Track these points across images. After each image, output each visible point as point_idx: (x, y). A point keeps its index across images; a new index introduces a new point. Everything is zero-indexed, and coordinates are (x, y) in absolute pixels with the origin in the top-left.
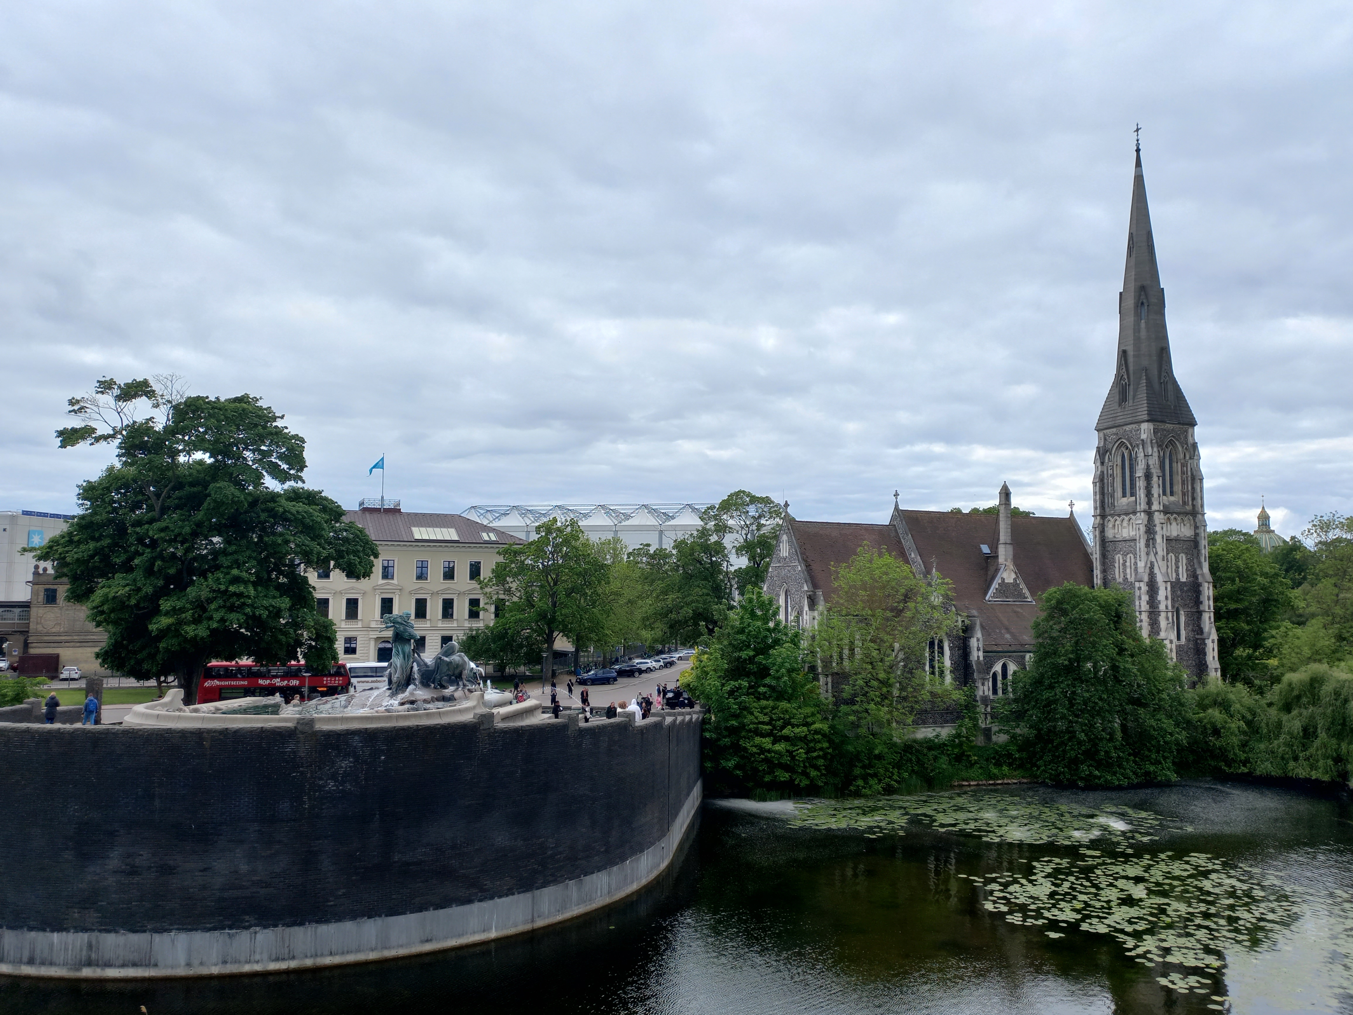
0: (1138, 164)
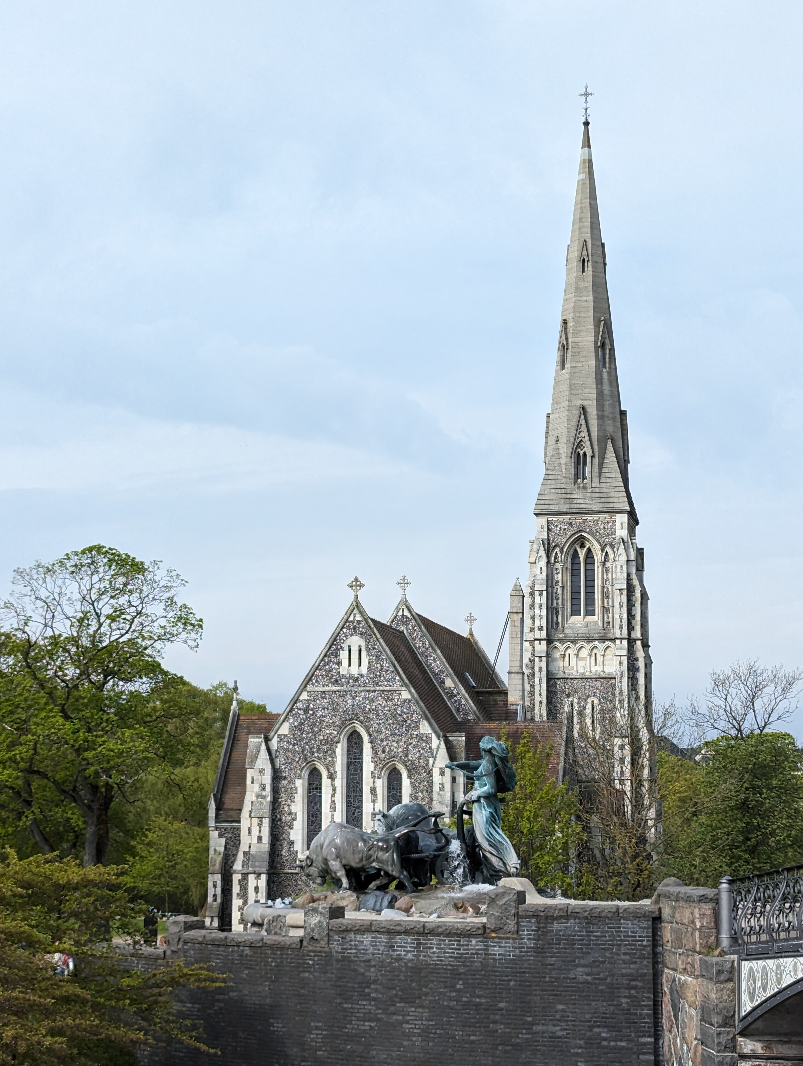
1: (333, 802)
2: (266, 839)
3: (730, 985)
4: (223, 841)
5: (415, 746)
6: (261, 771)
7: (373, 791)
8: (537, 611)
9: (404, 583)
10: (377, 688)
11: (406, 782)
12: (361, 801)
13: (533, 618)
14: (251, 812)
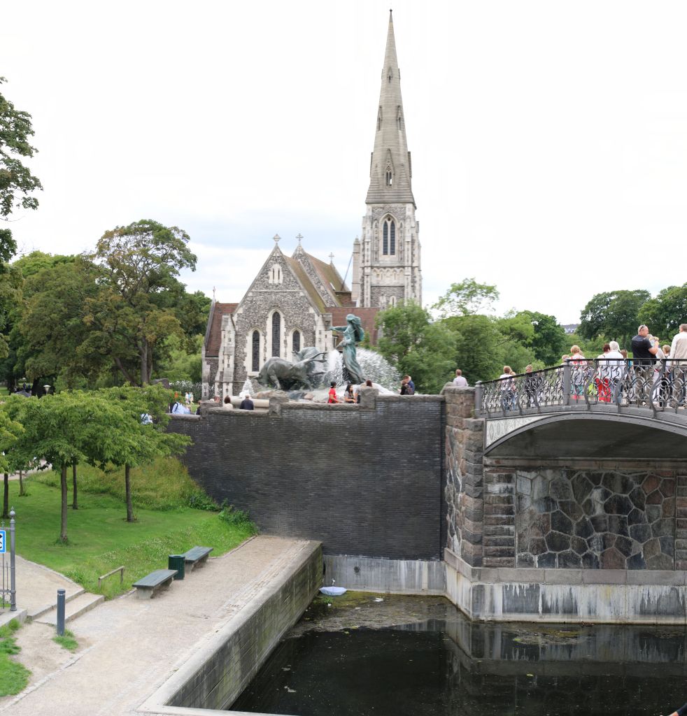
0: (391, 21)
1: (265, 347)
2: (232, 365)
3: (481, 433)
4: (209, 366)
5: (307, 320)
6: (229, 332)
7: (285, 342)
8: (366, 252)
9: (300, 237)
10: (288, 291)
11: (302, 338)
12: (279, 347)
13: (364, 256)
14: (224, 352)
